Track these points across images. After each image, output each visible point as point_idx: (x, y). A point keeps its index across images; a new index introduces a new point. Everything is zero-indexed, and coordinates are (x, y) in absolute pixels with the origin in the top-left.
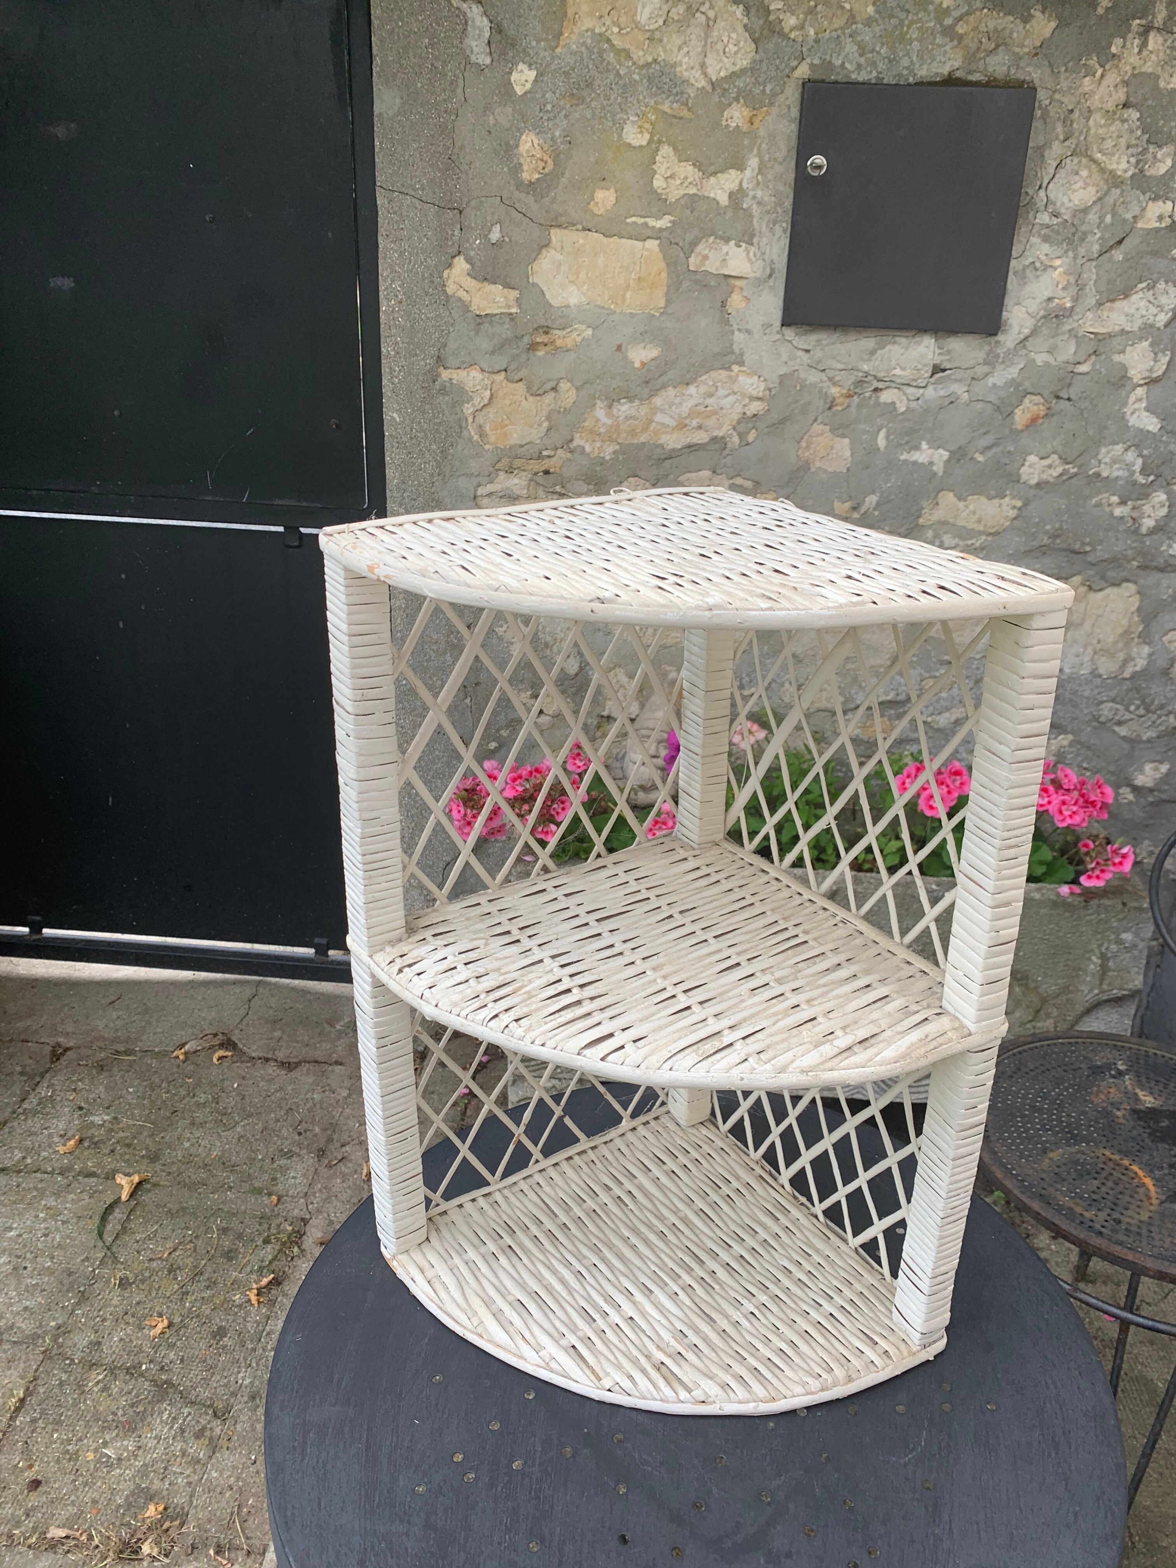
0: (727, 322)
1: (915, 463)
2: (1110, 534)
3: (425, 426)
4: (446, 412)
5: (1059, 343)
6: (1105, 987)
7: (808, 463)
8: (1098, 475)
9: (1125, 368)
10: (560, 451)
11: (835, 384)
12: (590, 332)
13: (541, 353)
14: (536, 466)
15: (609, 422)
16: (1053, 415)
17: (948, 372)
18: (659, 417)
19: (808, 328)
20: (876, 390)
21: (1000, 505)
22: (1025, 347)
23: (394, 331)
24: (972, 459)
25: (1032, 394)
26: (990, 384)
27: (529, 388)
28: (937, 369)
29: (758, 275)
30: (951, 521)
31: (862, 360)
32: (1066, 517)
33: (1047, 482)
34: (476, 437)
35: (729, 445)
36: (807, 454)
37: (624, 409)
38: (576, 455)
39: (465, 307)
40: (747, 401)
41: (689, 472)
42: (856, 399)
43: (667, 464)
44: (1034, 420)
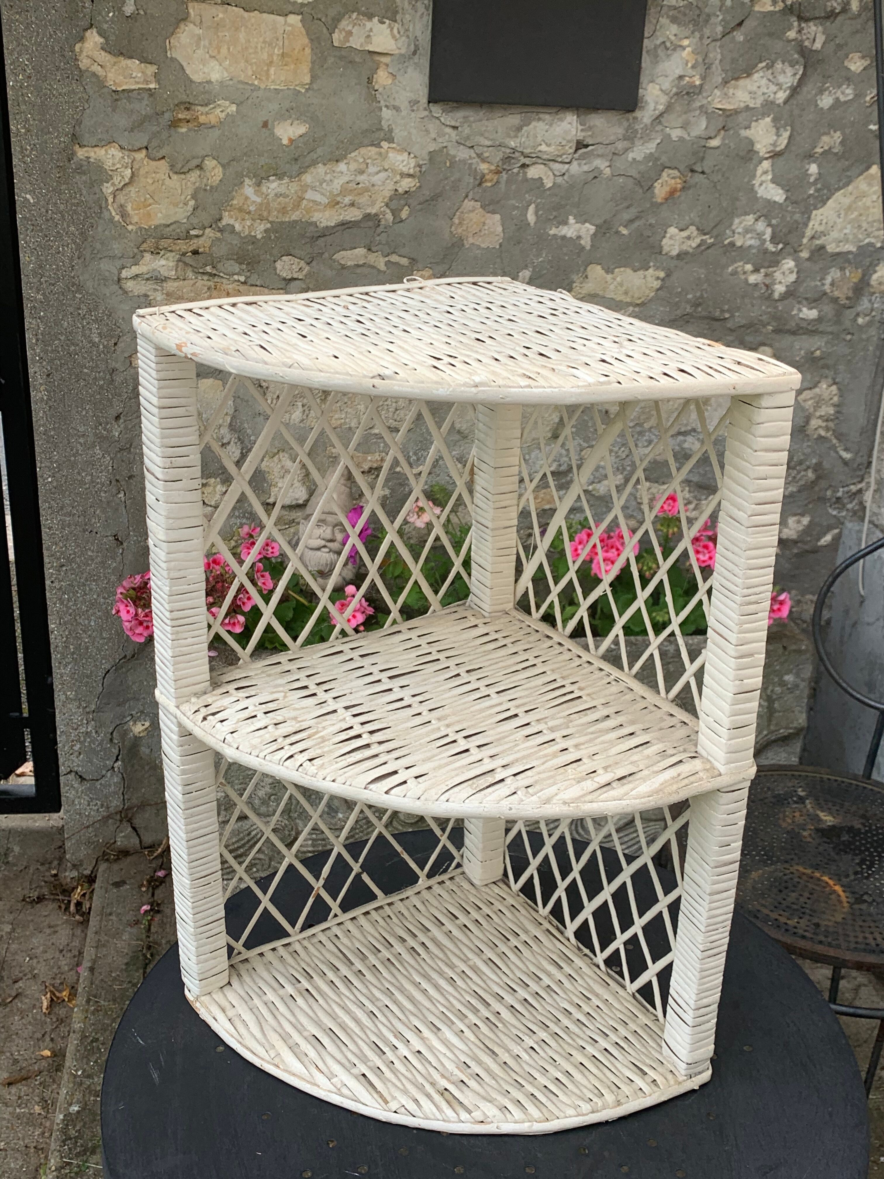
0: (375, 99)
1: (564, 237)
2: (747, 300)
3: (62, 207)
4: (84, 192)
5: (692, 119)
6: (772, 728)
7: (461, 239)
8: (732, 244)
9: (752, 143)
10: (208, 230)
11: (484, 160)
12: (234, 108)
13: (184, 130)
14: (183, 246)
15: (259, 200)
16: (689, 188)
17: (590, 148)
18: (310, 195)
19: (455, 105)
20: (524, 166)
21: (645, 277)
22: (660, 123)
23: (23, 107)
24: (617, 232)
25: (669, 168)
26: (630, 159)
27: (172, 166)
28: (580, 145)
29: (403, 51)
30: (601, 293)
31: (509, 136)
32: (705, 286)
33: (686, 253)
34: (117, 218)
35: (383, 222)
36: (460, 231)
37: (273, 186)
38: (226, 234)
39: (100, 83)
40: (398, 177)
41: (344, 250)
42: (504, 175)
43: (321, 242)
44: (672, 193)
